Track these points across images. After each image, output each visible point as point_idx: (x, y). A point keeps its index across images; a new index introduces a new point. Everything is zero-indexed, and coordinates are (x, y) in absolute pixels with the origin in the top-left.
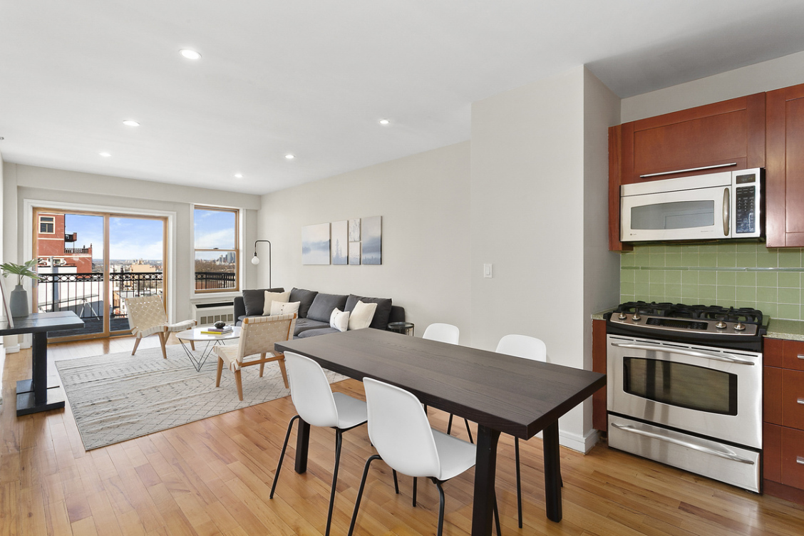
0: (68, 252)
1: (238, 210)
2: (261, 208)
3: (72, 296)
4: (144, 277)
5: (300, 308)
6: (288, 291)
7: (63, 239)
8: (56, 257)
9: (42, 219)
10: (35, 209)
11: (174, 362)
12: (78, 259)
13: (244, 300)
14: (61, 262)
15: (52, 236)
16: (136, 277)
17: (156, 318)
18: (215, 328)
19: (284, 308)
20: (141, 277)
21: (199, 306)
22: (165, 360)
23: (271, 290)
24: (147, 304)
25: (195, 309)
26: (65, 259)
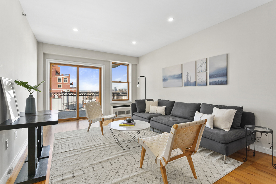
0: (71, 88)
1: (129, 64)
2: (138, 63)
3: (72, 101)
4: (92, 94)
5: (166, 109)
6: (156, 100)
7: (70, 84)
8: (68, 90)
9: (64, 78)
10: (51, 64)
11: (107, 138)
12: (73, 90)
13: (136, 105)
14: (69, 91)
15: (67, 83)
16: (89, 94)
17: (98, 113)
18: (126, 122)
19: (157, 109)
20: (91, 94)
21: (114, 107)
22: (103, 137)
23: (148, 100)
24: (94, 106)
25: (112, 108)
26: (70, 90)
